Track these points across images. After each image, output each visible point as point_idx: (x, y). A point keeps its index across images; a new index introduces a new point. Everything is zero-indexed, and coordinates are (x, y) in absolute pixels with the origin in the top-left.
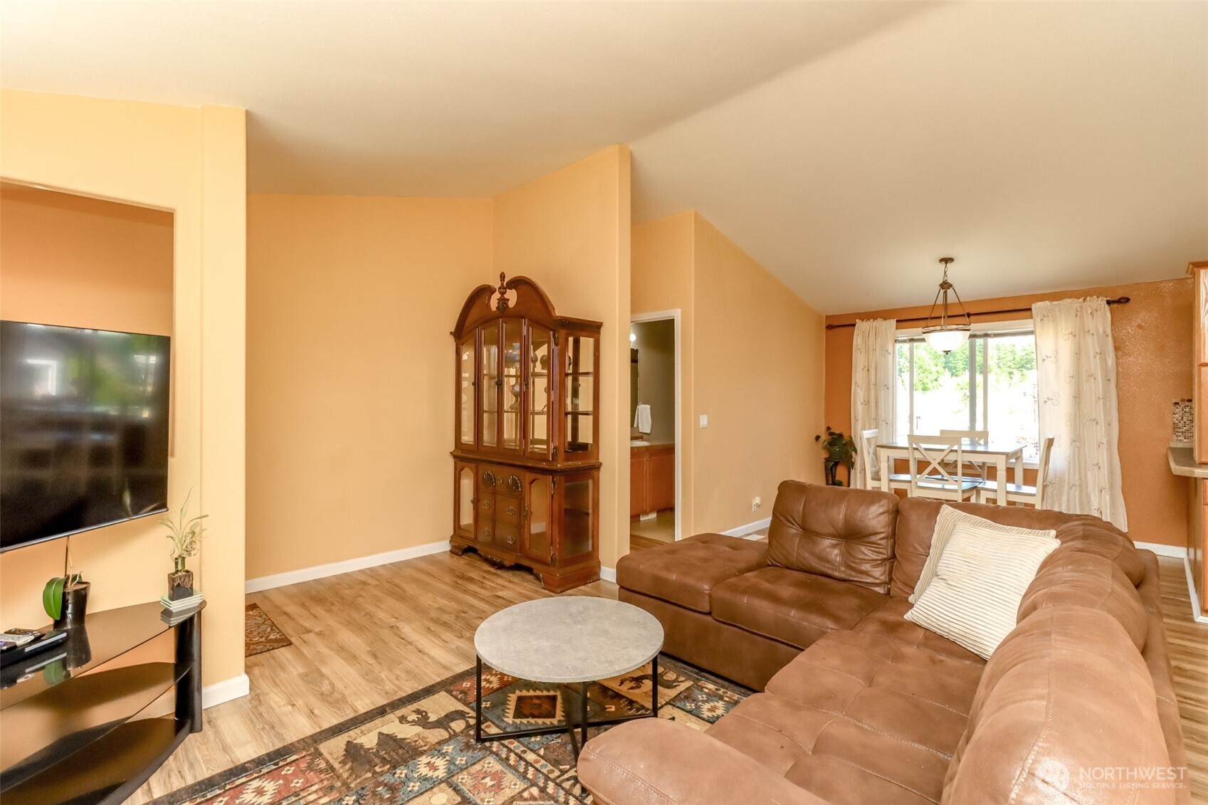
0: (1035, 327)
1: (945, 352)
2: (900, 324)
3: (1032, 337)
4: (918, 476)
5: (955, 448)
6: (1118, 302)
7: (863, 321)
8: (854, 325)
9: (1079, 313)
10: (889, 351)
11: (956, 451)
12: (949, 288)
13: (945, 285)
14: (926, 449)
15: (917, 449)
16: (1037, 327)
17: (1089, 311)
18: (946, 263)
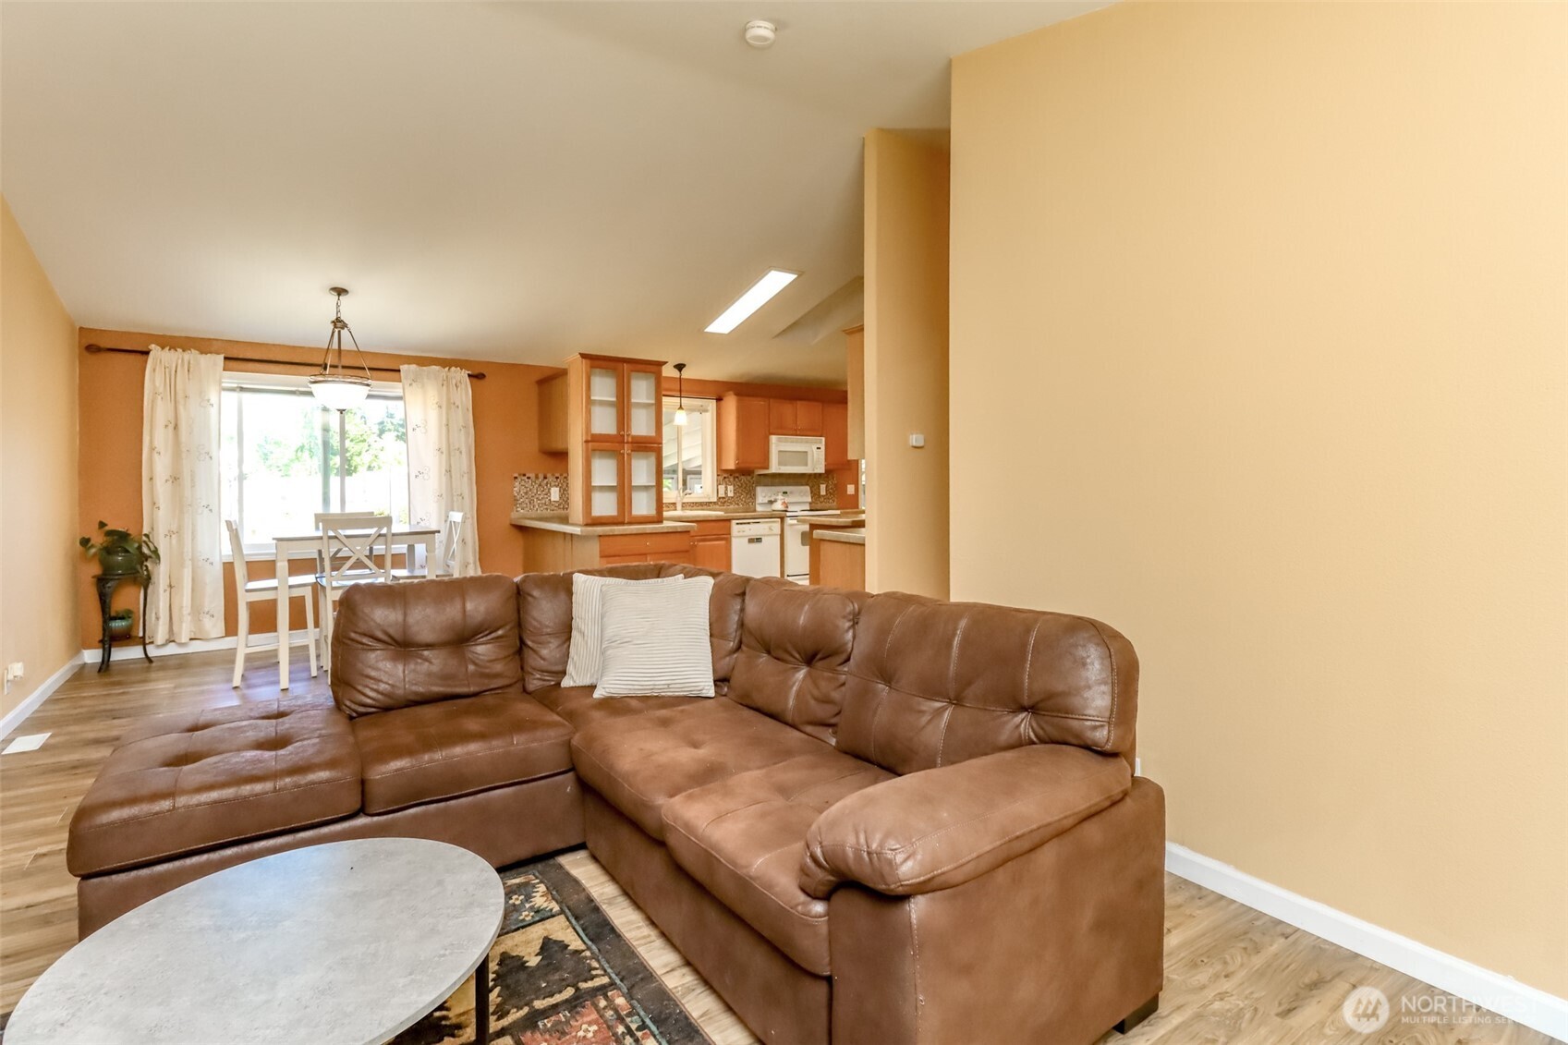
0: (404, 393)
1: (338, 410)
2: (232, 364)
3: (400, 403)
4: (334, 573)
5: (384, 531)
6: (476, 377)
7: (163, 348)
8: (147, 353)
9: (446, 382)
10: (212, 401)
11: (384, 535)
12: (343, 328)
13: (339, 323)
14: (347, 537)
15: (336, 537)
16: (406, 391)
17: (454, 382)
18: (339, 295)
